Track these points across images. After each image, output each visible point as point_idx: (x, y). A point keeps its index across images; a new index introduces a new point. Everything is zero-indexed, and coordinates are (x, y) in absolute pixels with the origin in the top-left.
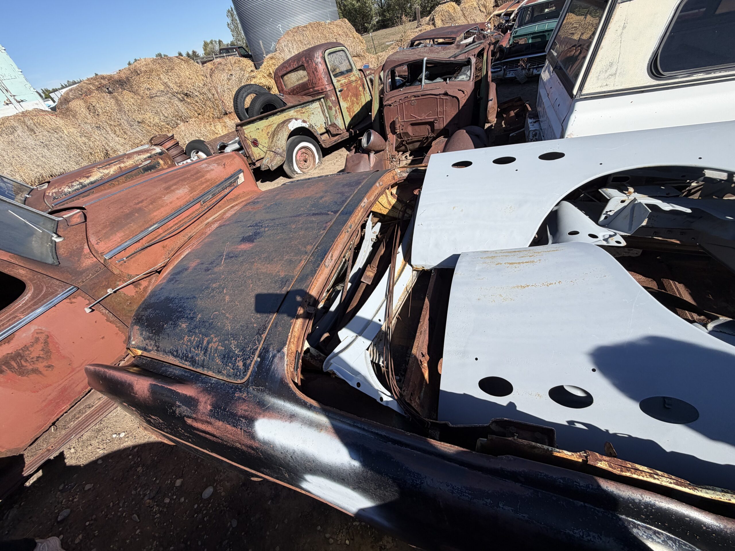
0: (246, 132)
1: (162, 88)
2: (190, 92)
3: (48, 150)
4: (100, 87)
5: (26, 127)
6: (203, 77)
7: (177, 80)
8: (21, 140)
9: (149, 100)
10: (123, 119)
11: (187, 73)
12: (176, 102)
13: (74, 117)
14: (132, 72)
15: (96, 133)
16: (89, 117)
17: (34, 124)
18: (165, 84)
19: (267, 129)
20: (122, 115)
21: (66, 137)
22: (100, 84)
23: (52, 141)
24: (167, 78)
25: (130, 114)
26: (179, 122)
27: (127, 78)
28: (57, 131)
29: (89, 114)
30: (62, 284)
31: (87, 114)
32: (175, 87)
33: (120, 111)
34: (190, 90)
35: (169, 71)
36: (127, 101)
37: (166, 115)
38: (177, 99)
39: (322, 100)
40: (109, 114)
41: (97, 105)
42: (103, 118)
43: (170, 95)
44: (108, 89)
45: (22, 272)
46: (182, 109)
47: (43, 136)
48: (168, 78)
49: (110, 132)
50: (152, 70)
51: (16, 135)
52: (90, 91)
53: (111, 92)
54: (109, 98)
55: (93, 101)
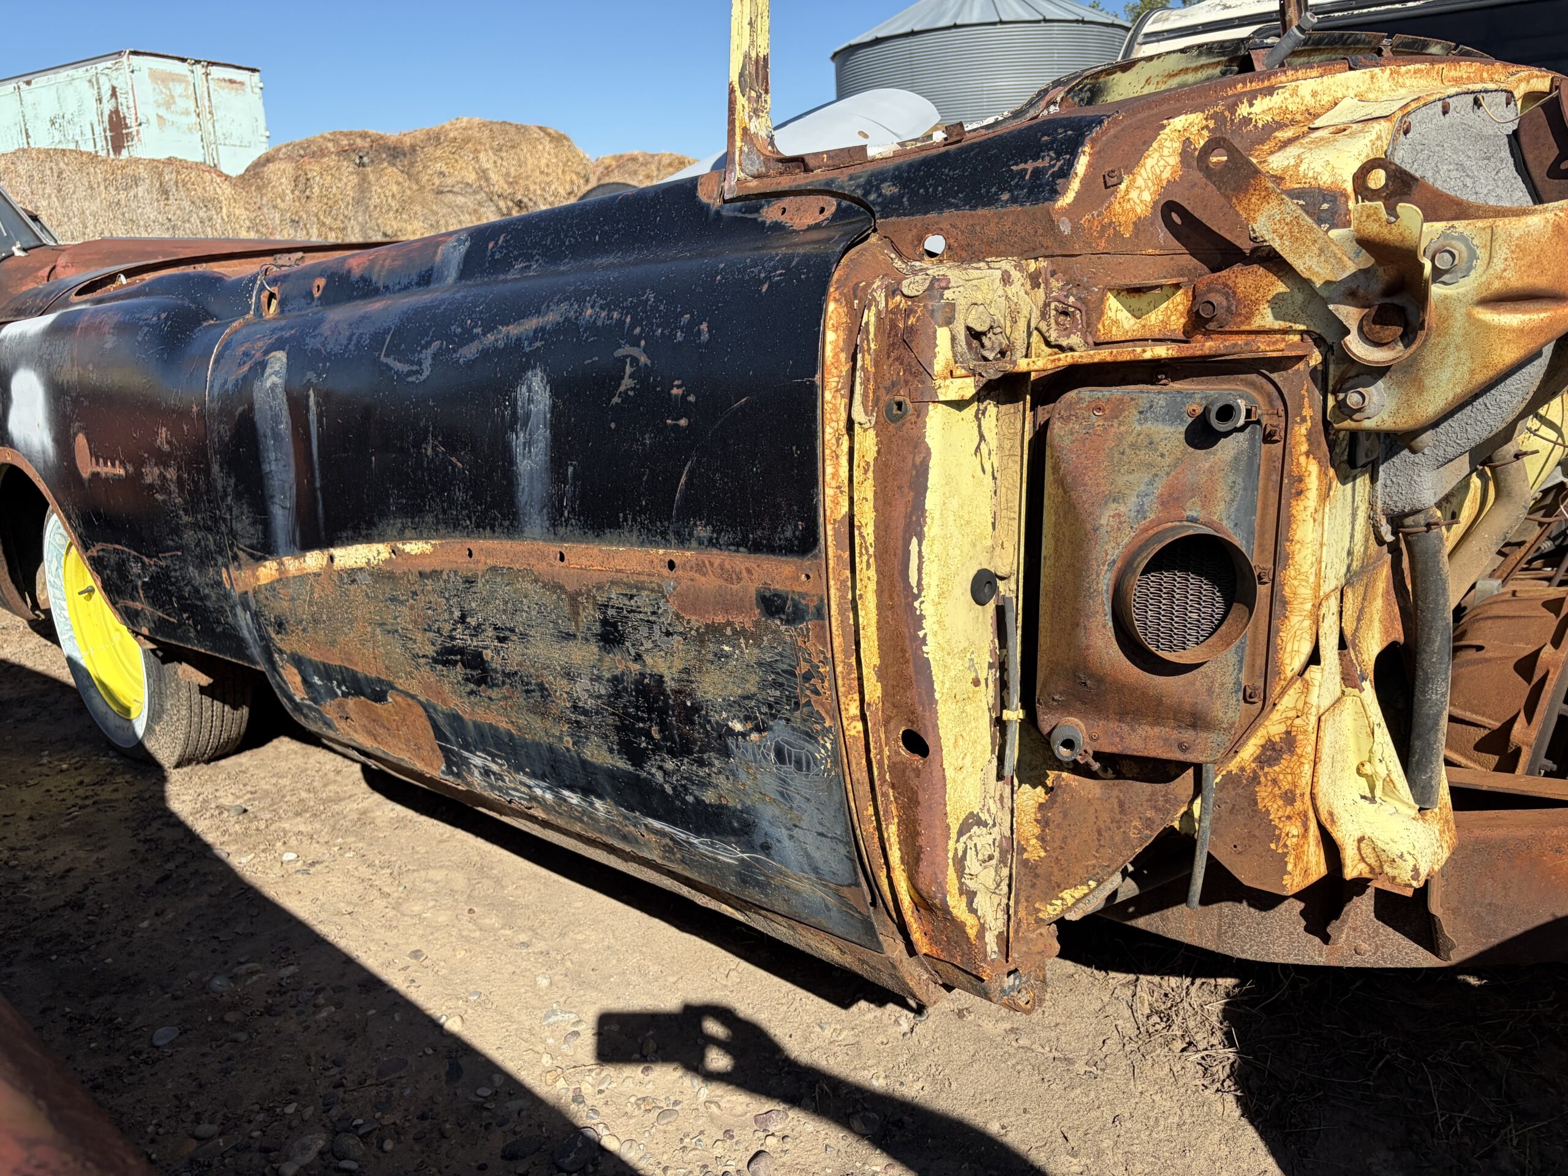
1: (471, 177)
2: (530, 200)
4: (346, 151)
5: (158, 185)
6: (574, 177)
7: (512, 170)
8: (134, 205)
9: (430, 197)
10: (356, 219)
11: (543, 161)
13: (258, 188)
14: (429, 139)
16: (289, 197)
17: (177, 182)
18: (483, 174)
20: (356, 212)
21: (219, 221)
22: (350, 145)
23: (188, 221)
24: (491, 161)
25: (376, 214)
27: (413, 148)
28: (210, 206)
29: (293, 192)
31: (288, 192)
32: (502, 182)
33: (358, 202)
34: (531, 196)
35: (504, 148)
36: (382, 187)
38: (493, 208)
40: (330, 203)
41: (318, 178)
42: (313, 206)
43: (481, 196)
44: (361, 157)
47: (179, 208)
48: (495, 162)
50: (467, 140)
51: (132, 194)
52: (322, 153)
53: (362, 165)
54: (352, 173)
55: (314, 169)
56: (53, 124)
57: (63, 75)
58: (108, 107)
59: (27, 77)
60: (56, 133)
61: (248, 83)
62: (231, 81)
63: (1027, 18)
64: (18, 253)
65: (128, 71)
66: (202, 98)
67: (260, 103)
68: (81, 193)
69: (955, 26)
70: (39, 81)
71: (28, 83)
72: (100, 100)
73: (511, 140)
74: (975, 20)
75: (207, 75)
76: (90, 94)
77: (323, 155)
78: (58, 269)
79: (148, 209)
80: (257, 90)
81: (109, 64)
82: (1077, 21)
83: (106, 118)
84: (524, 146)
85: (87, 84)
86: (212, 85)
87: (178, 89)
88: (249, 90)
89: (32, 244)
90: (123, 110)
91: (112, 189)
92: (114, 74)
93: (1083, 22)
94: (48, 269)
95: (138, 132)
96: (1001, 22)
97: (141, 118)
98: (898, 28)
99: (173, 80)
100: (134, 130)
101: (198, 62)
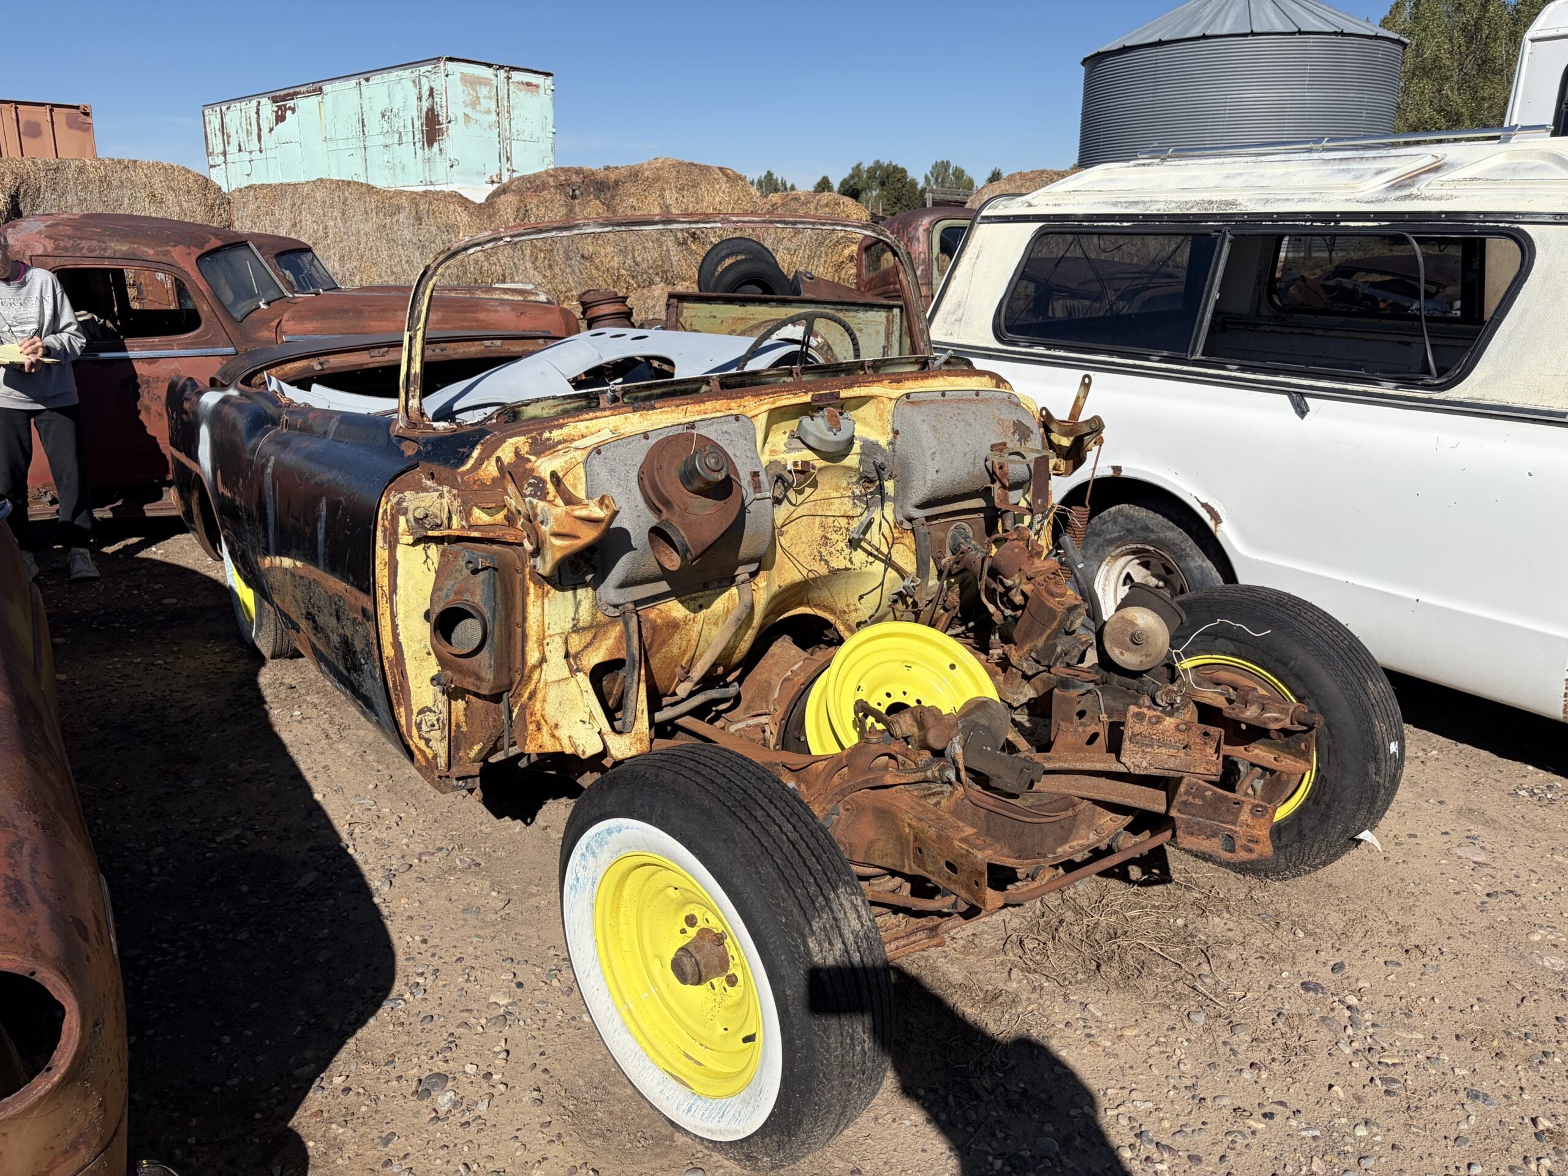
0: (686, 313)
2: (703, 232)
3: (422, 254)
4: (562, 185)
5: (415, 213)
8: (396, 227)
10: (561, 243)
11: (717, 199)
12: (670, 242)
13: (489, 217)
14: (630, 176)
15: (506, 253)
17: (428, 211)
19: (734, 323)
22: (566, 180)
26: (657, 279)
27: (616, 183)
29: (515, 220)
30: (227, 340)
31: (511, 219)
35: (686, 187)
37: (639, 259)
39: (896, 311)
41: (534, 209)
44: (573, 191)
45: (205, 307)
46: (674, 259)
47: (428, 232)
49: (527, 258)
50: (657, 179)
51: (395, 219)
52: (544, 186)
53: (574, 197)
54: (562, 205)
55: (532, 202)
56: (383, 116)
57: (394, 75)
58: (426, 104)
59: (366, 75)
60: (385, 124)
61: (542, 86)
62: (528, 84)
63: (1281, 28)
64: (263, 306)
65: (443, 75)
66: (503, 99)
67: (550, 103)
68: (358, 217)
69: (1204, 37)
70: (376, 79)
71: (367, 80)
72: (420, 99)
73: (694, 180)
74: (1225, 31)
75: (509, 78)
76: (413, 92)
77: (544, 188)
78: (283, 322)
79: (406, 232)
80: (549, 92)
81: (429, 68)
82: (1335, 33)
83: (424, 115)
84: (703, 186)
85: (411, 84)
86: (512, 87)
87: (483, 91)
88: (542, 91)
89: (276, 297)
90: (437, 108)
91: (381, 215)
92: (433, 76)
93: (1342, 34)
94: (277, 321)
95: (447, 128)
96: (1253, 34)
97: (452, 116)
98: (1145, 38)
99: (480, 83)
100: (444, 126)
101: (502, 67)
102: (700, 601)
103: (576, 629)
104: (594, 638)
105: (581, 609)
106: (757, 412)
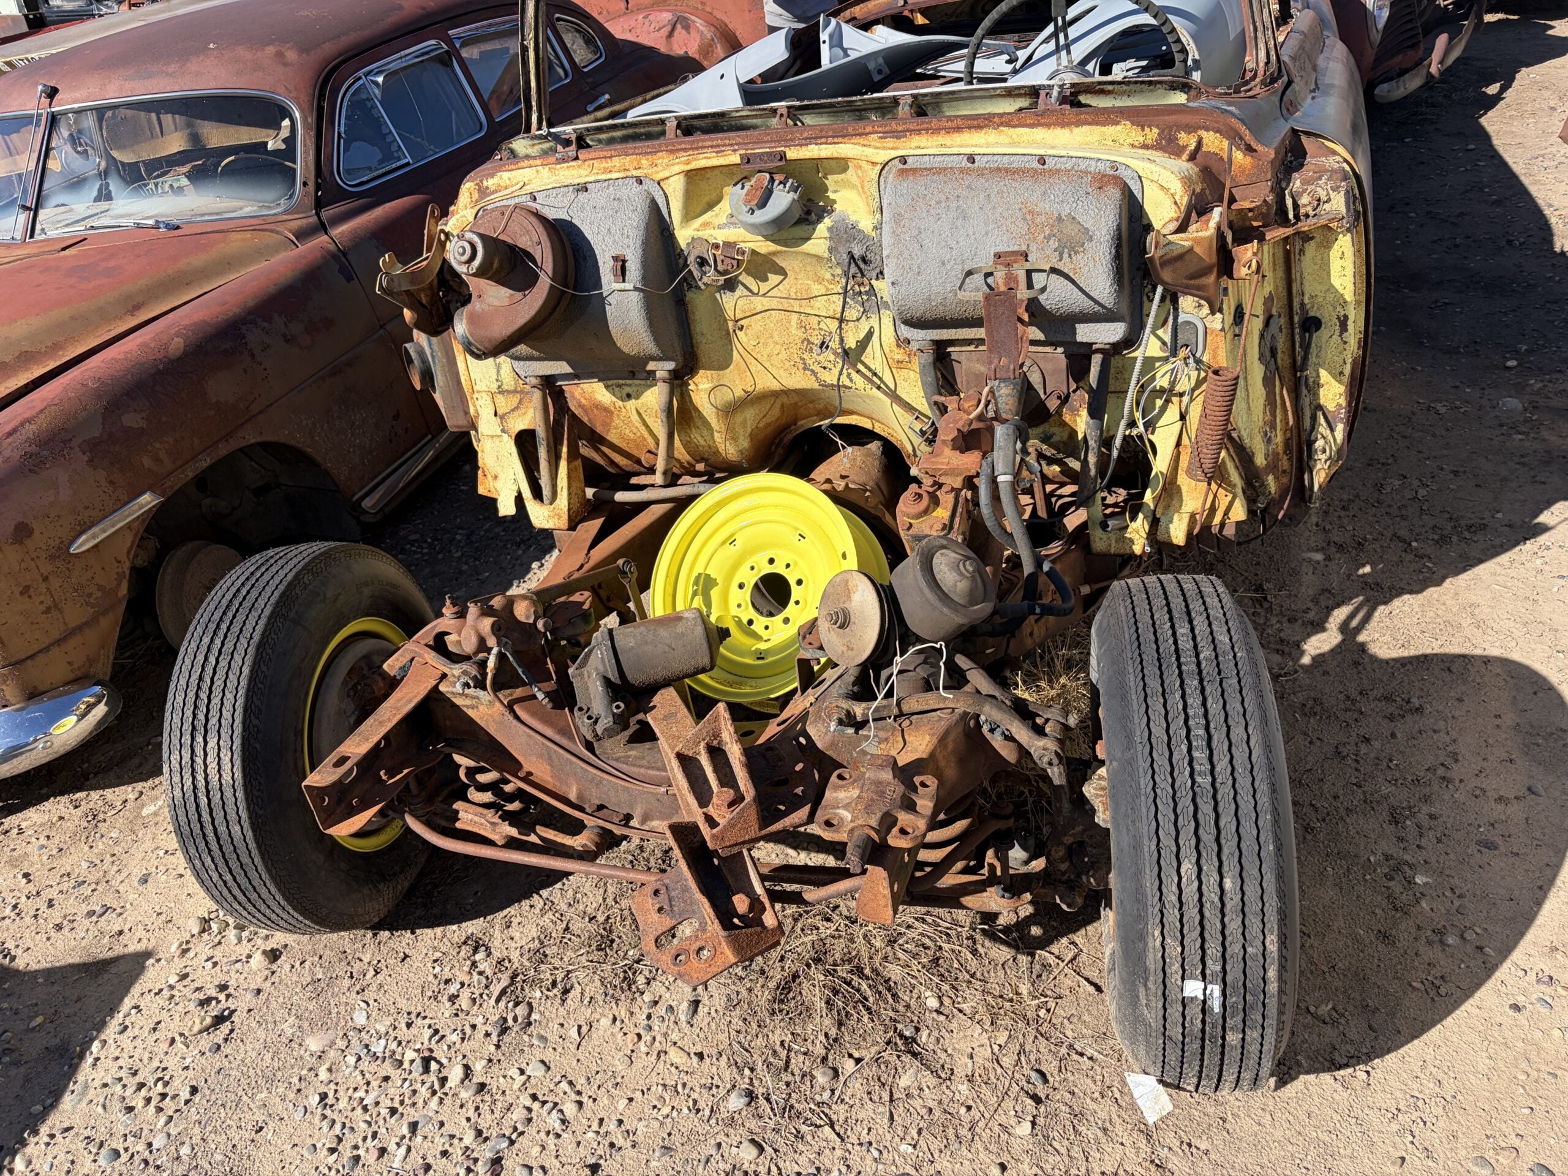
102: (627, 390)
103: (501, 391)
104: (520, 402)
105: (502, 372)
106: (666, 174)
